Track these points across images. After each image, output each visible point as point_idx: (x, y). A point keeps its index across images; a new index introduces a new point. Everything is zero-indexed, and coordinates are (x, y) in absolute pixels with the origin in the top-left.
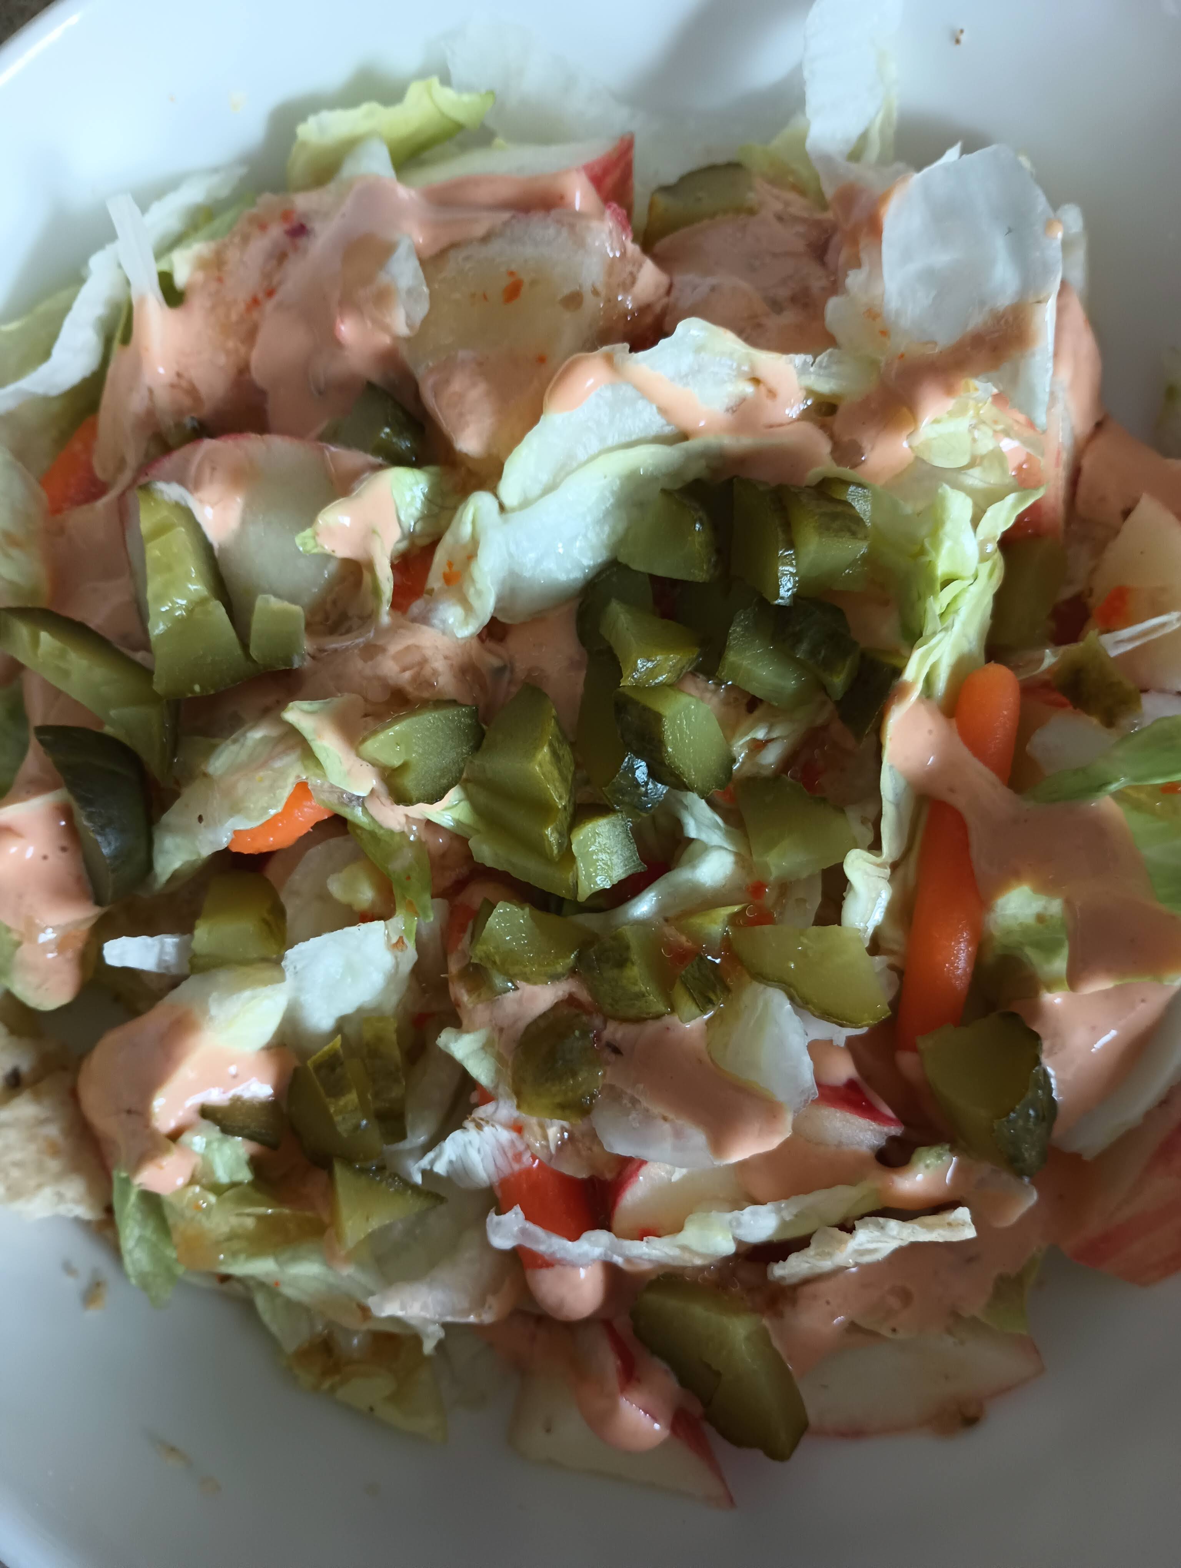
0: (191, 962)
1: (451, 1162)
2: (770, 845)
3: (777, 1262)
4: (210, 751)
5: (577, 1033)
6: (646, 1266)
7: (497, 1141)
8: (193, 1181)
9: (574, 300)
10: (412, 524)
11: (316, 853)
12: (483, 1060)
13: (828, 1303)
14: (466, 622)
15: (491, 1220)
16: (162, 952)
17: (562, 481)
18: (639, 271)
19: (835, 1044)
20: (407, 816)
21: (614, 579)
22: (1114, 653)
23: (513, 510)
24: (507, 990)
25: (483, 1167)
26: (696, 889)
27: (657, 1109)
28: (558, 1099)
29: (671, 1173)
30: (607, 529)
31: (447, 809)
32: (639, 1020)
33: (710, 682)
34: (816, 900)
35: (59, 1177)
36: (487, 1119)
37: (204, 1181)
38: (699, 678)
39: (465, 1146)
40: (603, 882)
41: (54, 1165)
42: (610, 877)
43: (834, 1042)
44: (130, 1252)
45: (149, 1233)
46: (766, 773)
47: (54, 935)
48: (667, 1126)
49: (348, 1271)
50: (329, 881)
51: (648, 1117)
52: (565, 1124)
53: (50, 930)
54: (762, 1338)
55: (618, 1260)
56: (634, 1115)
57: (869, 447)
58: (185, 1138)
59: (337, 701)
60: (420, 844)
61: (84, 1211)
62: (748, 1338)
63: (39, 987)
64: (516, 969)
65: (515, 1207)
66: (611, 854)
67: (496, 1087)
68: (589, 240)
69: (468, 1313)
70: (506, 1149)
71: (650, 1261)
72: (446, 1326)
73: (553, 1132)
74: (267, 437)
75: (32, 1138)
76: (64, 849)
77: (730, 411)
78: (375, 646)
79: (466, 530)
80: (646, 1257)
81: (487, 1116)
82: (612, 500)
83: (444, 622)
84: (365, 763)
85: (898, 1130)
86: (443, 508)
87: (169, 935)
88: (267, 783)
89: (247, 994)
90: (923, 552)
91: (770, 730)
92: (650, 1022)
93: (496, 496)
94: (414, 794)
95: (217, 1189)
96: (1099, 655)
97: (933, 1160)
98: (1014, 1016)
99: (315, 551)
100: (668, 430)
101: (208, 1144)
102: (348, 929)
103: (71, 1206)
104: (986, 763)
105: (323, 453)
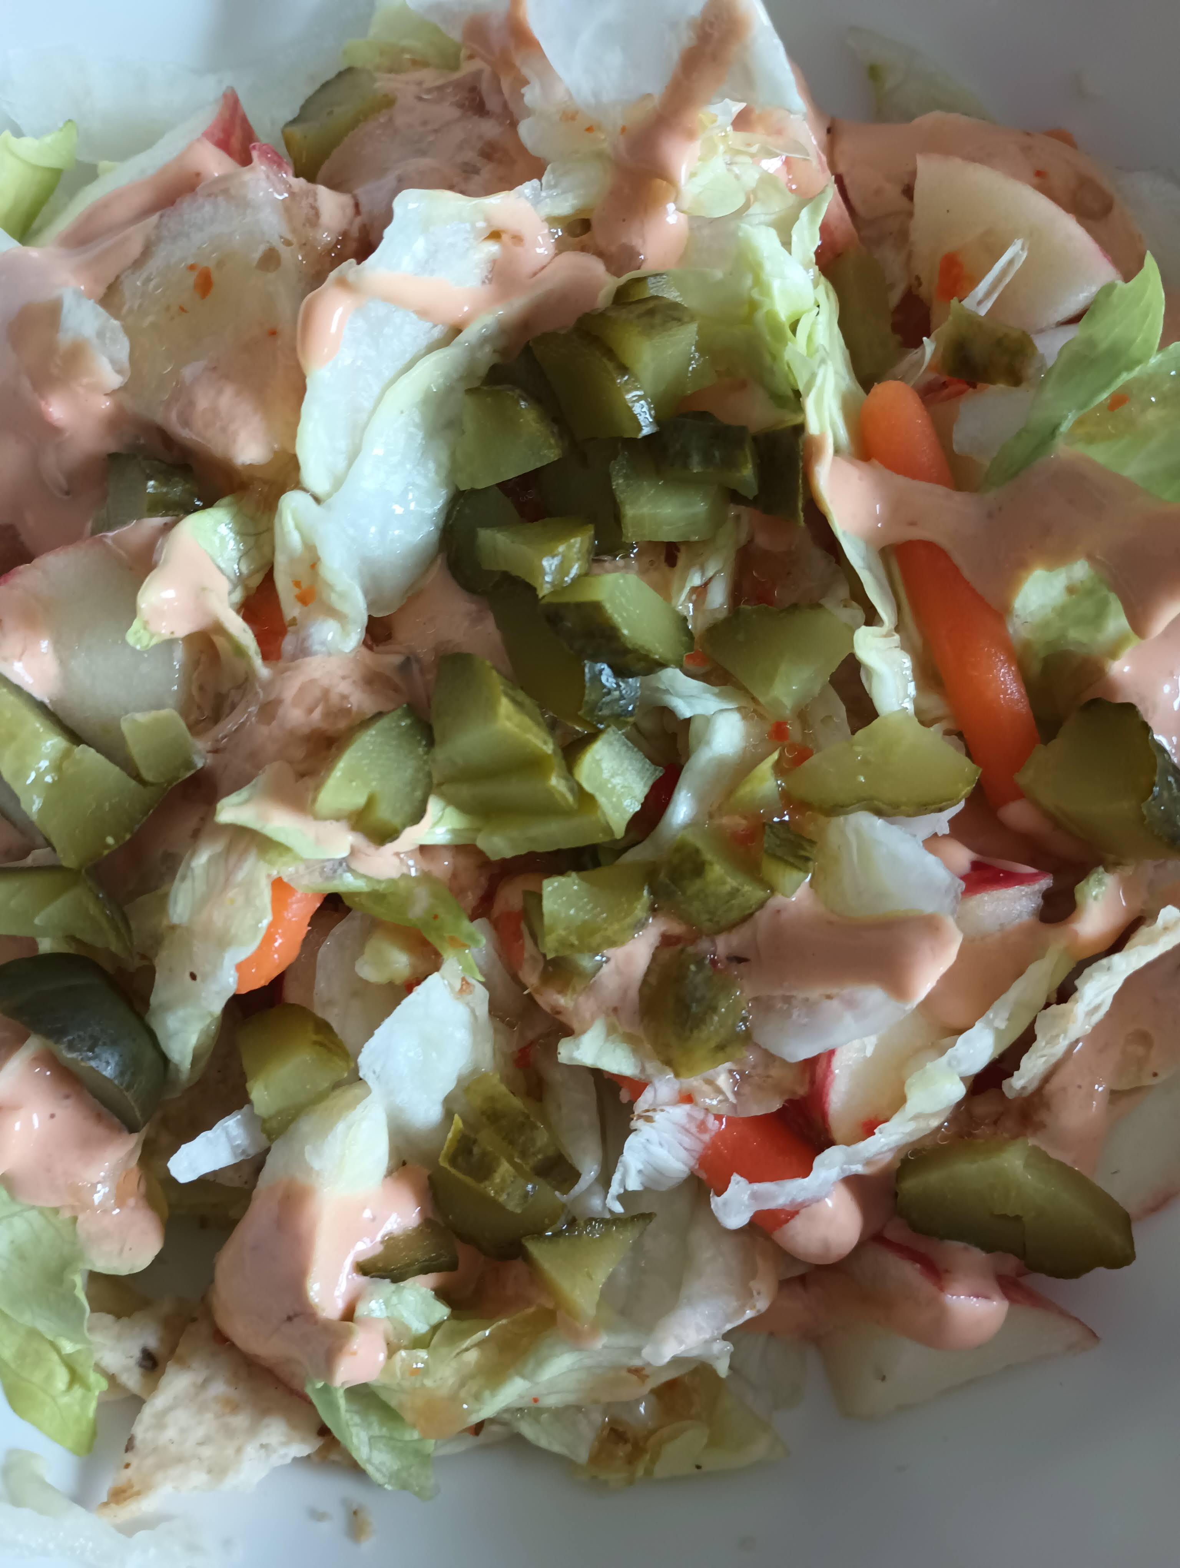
0: (264, 1130)
1: (640, 1172)
2: (769, 679)
3: (1012, 1075)
4: (163, 902)
5: (693, 968)
6: (888, 1158)
7: (675, 1124)
8: (392, 1350)
9: (270, 259)
10: (236, 566)
11: (327, 947)
12: (614, 1051)
13: (1080, 1087)
14: (345, 632)
15: (716, 1205)
16: (230, 1139)
17: (361, 440)
18: (316, 200)
19: (940, 834)
20: (397, 854)
21: (467, 511)
22: (983, 311)
23: (330, 495)
24: (599, 966)
25: (673, 1157)
26: (721, 763)
27: (815, 993)
28: (713, 1044)
29: (863, 1049)
30: (431, 465)
31: (435, 824)
32: (747, 918)
33: (617, 559)
34: (841, 711)
35: (253, 1430)
36: (653, 1108)
37: (404, 1342)
38: (605, 561)
39: (645, 1148)
40: (632, 806)
41: (240, 1421)
42: (634, 797)
43: (938, 834)
44: (369, 1461)
45: (376, 1430)
46: (721, 616)
47: (107, 1189)
48: (835, 1004)
49: (602, 1342)
50: (357, 969)
51: (810, 1006)
52: (728, 1065)
53: (99, 1187)
54: (1038, 1158)
55: (858, 1168)
56: (795, 1013)
57: (640, 242)
58: (361, 1311)
59: (261, 779)
60: (426, 877)
61: (301, 1449)
62: (1027, 1165)
63: (121, 1250)
64: (597, 939)
65: (733, 1178)
66: (623, 774)
67: (643, 1070)
68: (250, 196)
69: (741, 1310)
70: (687, 1126)
71: (890, 1150)
72: (727, 1337)
73: (723, 1081)
74: (36, 561)
75: (202, 1408)
76: (67, 1097)
77: (487, 281)
78: (269, 703)
79: (294, 539)
80: (886, 1148)
81: (651, 1105)
82: (420, 435)
83: (323, 643)
84: (328, 823)
85: (1048, 881)
86: (258, 535)
87: (227, 1118)
88: (240, 900)
89: (340, 1127)
90: (754, 306)
91: (703, 571)
92: (757, 914)
93: (305, 490)
94: (397, 821)
95: (420, 1342)
96: (971, 319)
97: (1097, 890)
98: (1096, 703)
99: (154, 642)
100: (437, 332)
101: (387, 1303)
102: (405, 1002)
103: (282, 1451)
104: (929, 480)
105: (104, 544)
